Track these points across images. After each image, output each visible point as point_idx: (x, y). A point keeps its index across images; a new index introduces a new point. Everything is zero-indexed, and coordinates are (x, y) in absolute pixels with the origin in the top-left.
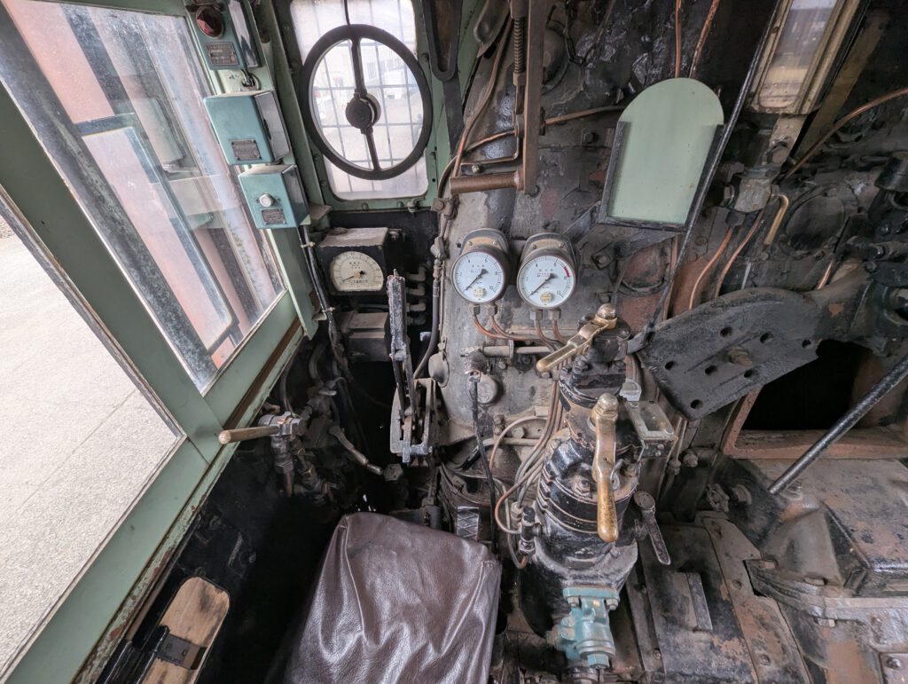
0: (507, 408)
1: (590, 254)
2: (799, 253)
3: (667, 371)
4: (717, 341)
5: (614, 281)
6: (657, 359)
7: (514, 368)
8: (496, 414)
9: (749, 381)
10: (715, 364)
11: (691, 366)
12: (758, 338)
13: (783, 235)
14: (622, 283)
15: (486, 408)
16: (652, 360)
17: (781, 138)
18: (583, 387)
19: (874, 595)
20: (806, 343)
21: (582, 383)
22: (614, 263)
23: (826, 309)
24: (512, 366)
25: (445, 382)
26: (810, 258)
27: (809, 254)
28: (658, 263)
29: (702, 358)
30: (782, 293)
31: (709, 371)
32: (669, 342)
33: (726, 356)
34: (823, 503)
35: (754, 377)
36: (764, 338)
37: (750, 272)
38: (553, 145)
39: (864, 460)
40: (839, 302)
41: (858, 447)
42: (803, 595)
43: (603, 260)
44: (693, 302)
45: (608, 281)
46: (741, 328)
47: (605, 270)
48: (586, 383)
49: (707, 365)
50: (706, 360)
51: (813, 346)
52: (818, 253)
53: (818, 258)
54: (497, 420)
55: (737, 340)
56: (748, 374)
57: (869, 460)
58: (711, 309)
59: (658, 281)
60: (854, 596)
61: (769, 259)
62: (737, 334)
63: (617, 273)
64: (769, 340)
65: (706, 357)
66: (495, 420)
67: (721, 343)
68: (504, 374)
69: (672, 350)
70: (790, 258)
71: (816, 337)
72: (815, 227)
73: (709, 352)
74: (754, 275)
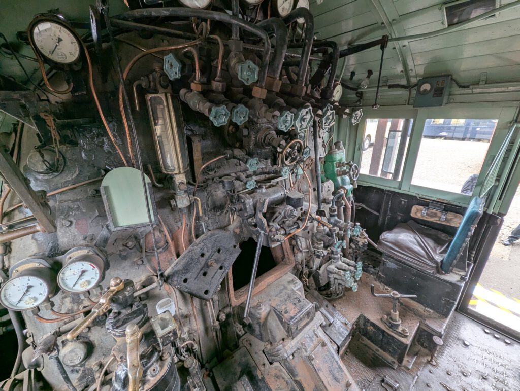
0: (102, 354)
1: (121, 243)
2: (218, 213)
3: (186, 284)
4: (201, 260)
5: (141, 252)
6: (177, 281)
7: (96, 327)
8: (94, 363)
9: (223, 271)
10: (205, 271)
11: (195, 276)
12: (217, 252)
13: (209, 209)
14: (146, 251)
15: (83, 365)
16: (175, 283)
17: (180, 181)
18: (120, 326)
19: (298, 334)
20: (235, 247)
21: (118, 325)
22: (138, 243)
23: (234, 231)
24: (94, 326)
25: (42, 365)
26: (224, 214)
27: (222, 212)
28: (160, 236)
29: (198, 271)
30: (217, 232)
31: (205, 274)
32: (179, 271)
33: (207, 265)
34: (271, 306)
35: (224, 268)
36: (219, 251)
37: (205, 226)
38: (72, 199)
39: (279, 278)
40: (237, 228)
41: (276, 275)
42: (279, 352)
43: (130, 244)
44: (185, 247)
45: (138, 253)
46: (208, 251)
47: (135, 248)
48: (121, 323)
49: (202, 272)
50: (200, 271)
51: (238, 246)
52: (225, 211)
53: (226, 213)
54: (96, 368)
55: (209, 257)
56: (221, 268)
57: (281, 277)
58: (192, 248)
59: (165, 244)
60: (293, 339)
61: (209, 218)
62: (207, 255)
63: (141, 248)
64: (221, 252)
65: (200, 269)
66: (94, 368)
67: (203, 260)
68: (89, 334)
69: (183, 273)
70: (217, 216)
71: (237, 243)
72: (218, 203)
73: (200, 267)
74: (207, 226)
